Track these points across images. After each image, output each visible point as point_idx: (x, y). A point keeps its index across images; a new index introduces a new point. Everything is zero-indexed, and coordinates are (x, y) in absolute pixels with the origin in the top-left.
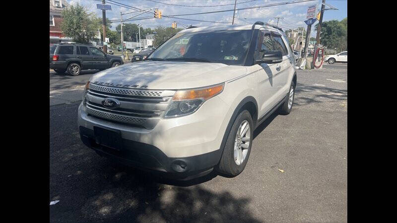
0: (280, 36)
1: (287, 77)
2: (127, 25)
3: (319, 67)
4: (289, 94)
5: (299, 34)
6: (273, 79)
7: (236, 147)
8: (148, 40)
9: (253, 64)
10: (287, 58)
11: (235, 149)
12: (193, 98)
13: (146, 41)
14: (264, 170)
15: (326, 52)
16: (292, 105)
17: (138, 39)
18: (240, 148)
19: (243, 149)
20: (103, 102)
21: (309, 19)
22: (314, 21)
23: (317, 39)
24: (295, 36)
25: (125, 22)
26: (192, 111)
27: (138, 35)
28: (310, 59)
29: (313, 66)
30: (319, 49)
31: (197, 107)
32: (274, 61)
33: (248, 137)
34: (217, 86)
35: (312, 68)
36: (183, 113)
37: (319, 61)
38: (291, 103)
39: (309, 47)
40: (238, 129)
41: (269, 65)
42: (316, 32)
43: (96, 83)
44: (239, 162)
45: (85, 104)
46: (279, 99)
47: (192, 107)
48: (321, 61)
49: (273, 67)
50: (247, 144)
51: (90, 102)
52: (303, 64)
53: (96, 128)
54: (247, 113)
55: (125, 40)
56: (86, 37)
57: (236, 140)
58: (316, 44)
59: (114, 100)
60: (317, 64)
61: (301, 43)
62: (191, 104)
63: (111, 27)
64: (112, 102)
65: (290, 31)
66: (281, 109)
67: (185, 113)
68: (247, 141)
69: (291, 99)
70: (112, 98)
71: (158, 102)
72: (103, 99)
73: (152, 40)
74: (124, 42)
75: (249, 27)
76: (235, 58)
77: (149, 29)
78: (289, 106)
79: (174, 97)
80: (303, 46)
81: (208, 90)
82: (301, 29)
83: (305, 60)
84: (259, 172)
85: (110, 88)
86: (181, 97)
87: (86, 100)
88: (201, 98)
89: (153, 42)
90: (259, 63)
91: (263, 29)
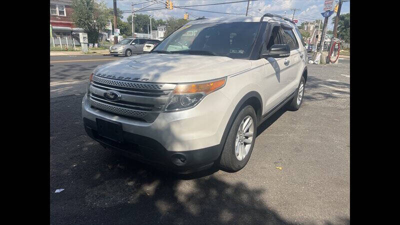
0: (291, 29)
1: (297, 73)
2: (137, 15)
3: (335, 61)
4: (298, 89)
5: (317, 27)
6: (281, 74)
7: (237, 143)
8: (159, 32)
9: (259, 58)
10: (297, 52)
11: (236, 145)
12: (194, 93)
13: (158, 32)
14: (267, 166)
15: (343, 46)
16: (302, 101)
17: (150, 30)
18: (242, 144)
19: (245, 144)
20: (105, 94)
21: (327, 11)
22: (331, 13)
23: (334, 32)
24: (311, 29)
25: (135, 13)
26: (192, 105)
27: (149, 26)
28: (326, 54)
29: (328, 60)
30: (336, 43)
31: (197, 102)
32: (281, 55)
33: (251, 132)
34: (218, 80)
35: (327, 63)
36: (183, 107)
37: (335, 55)
38: (301, 99)
39: (326, 40)
40: (239, 125)
41: (276, 59)
42: (334, 25)
43: (99, 75)
44: (240, 157)
45: (89, 96)
46: (287, 95)
47: (193, 102)
48: (337, 56)
49: (281, 62)
50: (251, 139)
51: (93, 94)
52: (318, 58)
53: (99, 120)
54: (250, 109)
55: (137, 31)
56: (97, 28)
57: (238, 136)
58: (333, 38)
59: (115, 92)
60: (333, 58)
61: (317, 36)
62: (192, 98)
63: (122, 18)
64: (113, 94)
65: (307, 23)
66: (289, 105)
67: (185, 107)
68: (251, 136)
69: (301, 94)
70: (114, 91)
71: (159, 96)
72: (105, 91)
73: (164, 31)
74: (136, 33)
75: (257, 19)
76: (241, 52)
77: (161, 20)
78: (298, 102)
79: (175, 91)
80: (319, 40)
81: (209, 84)
82: (317, 21)
83: (320, 54)
84: (262, 168)
85: (112, 80)
86: (182, 90)
87: (89, 92)
88: (202, 93)
89: (165, 34)
90: (266, 57)
91: (273, 21)
